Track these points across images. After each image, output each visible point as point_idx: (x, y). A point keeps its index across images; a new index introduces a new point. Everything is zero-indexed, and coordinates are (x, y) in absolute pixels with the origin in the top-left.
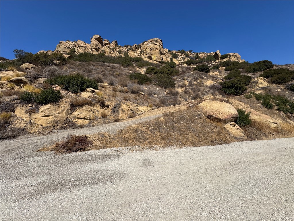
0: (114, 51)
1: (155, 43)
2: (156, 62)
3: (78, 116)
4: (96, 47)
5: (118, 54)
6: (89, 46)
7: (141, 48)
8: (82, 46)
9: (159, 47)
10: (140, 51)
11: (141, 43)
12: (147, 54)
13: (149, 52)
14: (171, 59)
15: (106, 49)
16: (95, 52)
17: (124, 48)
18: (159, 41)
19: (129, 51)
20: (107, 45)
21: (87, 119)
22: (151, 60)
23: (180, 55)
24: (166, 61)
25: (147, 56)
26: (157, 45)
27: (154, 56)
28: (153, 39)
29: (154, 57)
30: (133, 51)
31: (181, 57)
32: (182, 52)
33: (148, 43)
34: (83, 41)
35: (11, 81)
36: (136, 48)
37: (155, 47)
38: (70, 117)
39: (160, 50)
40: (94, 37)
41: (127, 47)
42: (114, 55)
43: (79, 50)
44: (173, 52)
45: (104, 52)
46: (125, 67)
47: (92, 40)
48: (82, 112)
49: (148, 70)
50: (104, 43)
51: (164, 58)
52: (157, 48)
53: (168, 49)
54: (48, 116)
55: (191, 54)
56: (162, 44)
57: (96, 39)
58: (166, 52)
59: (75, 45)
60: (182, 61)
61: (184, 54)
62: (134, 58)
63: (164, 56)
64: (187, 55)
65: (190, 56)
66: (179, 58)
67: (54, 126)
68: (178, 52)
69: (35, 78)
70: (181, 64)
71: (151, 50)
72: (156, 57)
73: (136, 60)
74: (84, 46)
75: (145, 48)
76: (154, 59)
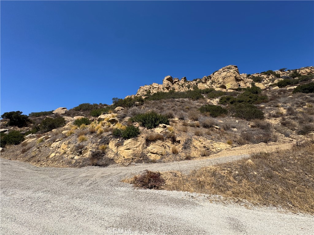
0: (183, 87)
1: (228, 71)
2: (232, 91)
3: (152, 151)
4: (167, 86)
5: (187, 88)
6: (161, 86)
7: (211, 79)
9: (234, 73)
10: (211, 82)
11: (211, 74)
12: (218, 84)
13: (221, 80)
14: (253, 84)
15: (176, 86)
16: (166, 91)
17: (193, 82)
18: (233, 67)
19: (198, 84)
20: (176, 83)
21: (159, 154)
22: (225, 89)
23: (265, 77)
24: (245, 87)
25: (218, 86)
26: (231, 73)
27: (228, 85)
28: (226, 67)
29: (228, 86)
30: (203, 83)
31: (267, 79)
32: (268, 73)
33: (219, 72)
34: (157, 83)
35: (109, 121)
36: (206, 80)
37: (229, 74)
38: (145, 151)
39: (235, 77)
40: (166, 78)
41: (196, 81)
42: (183, 90)
43: (154, 91)
44: (254, 75)
45: (174, 89)
46: (195, 100)
47: (164, 81)
48: (155, 147)
49: (221, 101)
50: (174, 82)
51: (242, 84)
52: (232, 75)
53: (246, 74)
54: (129, 149)
55: (285, 73)
56: (237, 70)
57: (167, 79)
58: (243, 77)
59: (150, 88)
60: (270, 84)
61: (271, 75)
62: (204, 90)
63: (241, 82)
64: (278, 76)
65: (283, 75)
66: (265, 81)
67: (133, 159)
68: (262, 75)
69: (123, 118)
70: (269, 88)
71: (224, 78)
72: (230, 85)
73: (206, 92)
74: (157, 87)
75: (216, 78)
76: (228, 87)
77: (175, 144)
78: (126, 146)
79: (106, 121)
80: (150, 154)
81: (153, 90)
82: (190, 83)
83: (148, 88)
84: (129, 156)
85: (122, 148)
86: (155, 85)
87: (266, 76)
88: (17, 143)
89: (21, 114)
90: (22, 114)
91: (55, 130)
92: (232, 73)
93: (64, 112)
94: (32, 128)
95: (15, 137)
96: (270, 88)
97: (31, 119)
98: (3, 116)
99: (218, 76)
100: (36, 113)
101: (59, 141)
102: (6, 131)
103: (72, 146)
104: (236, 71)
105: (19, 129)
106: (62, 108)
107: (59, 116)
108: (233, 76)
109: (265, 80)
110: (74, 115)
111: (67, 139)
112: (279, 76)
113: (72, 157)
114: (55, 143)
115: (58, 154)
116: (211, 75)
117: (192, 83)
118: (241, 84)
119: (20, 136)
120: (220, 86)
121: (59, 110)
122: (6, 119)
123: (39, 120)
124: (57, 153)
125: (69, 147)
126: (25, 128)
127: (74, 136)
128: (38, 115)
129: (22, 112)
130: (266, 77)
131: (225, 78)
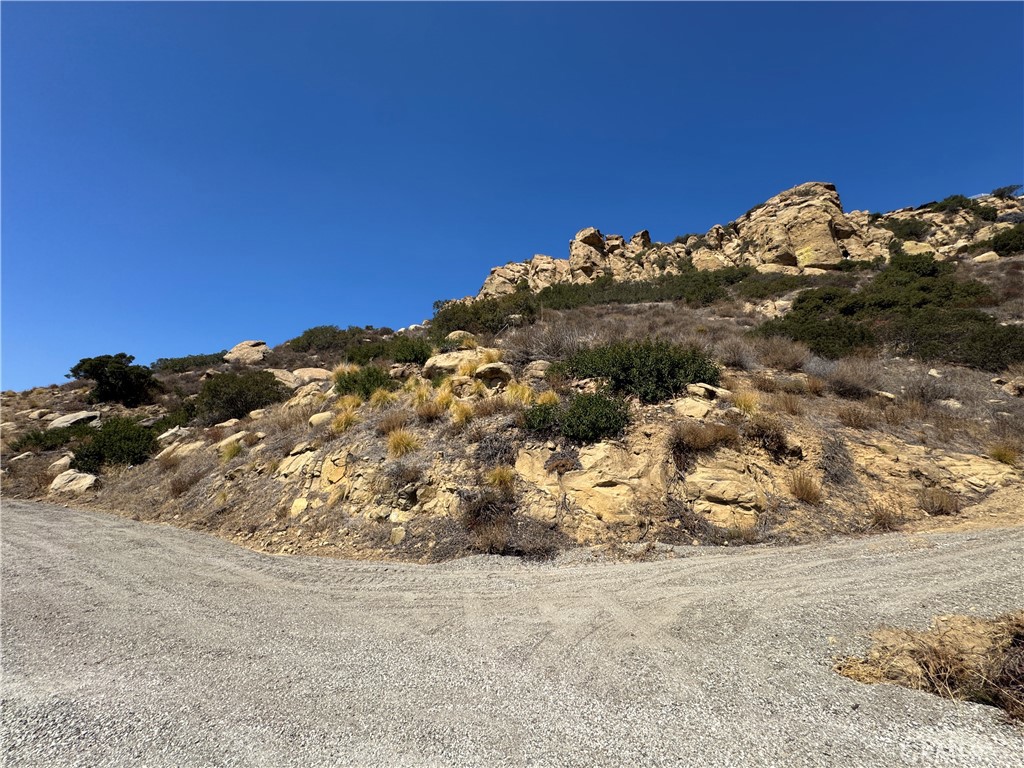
0: (642, 265)
1: (802, 203)
2: (818, 272)
3: (713, 492)
4: (586, 262)
5: (657, 269)
6: (563, 265)
7: (738, 233)
8: (545, 268)
9: (825, 211)
10: (738, 245)
11: (739, 217)
12: (770, 250)
13: (778, 236)
14: (894, 248)
15: (616, 264)
16: (582, 279)
17: (674, 249)
18: (820, 189)
19: (693, 254)
20: (616, 252)
22: (793, 268)
23: (938, 220)
24: (866, 259)
25: (769, 256)
26: (813, 208)
27: (803, 251)
28: (793, 190)
29: (805, 255)
30: (710, 248)
31: (946, 228)
32: (950, 207)
33: (769, 209)
34: (547, 255)
35: (479, 376)
36: (721, 237)
37: (805, 215)
38: (679, 491)
39: (830, 222)
40: (579, 236)
41: (685, 243)
42: (640, 276)
43: (538, 281)
44: (895, 216)
45: (609, 273)
46: (698, 307)
47: (573, 247)
48: (721, 475)
49: (800, 306)
50: (607, 247)
51: (855, 248)
52: (817, 215)
53: (866, 212)
54: (611, 484)
55: (1015, 202)
56: (836, 198)
57: (586, 241)
58: (857, 223)
59: (527, 272)
60: (961, 243)
61: (962, 213)
62: (717, 274)
63: (853, 239)
64: (989, 215)
65: (1010, 211)
66: (940, 236)
67: (642, 525)
68: (925, 212)
69: (523, 363)
70: (956, 258)
71: (788, 228)
72: (812, 254)
73: (726, 278)
74: (550, 267)
75: (760, 230)
76: (803, 261)
77: (787, 461)
78: (595, 473)
79: (466, 377)
80: (707, 503)
81: (535, 277)
82: (663, 250)
83: (519, 272)
84: (621, 513)
85: (580, 483)
86: (542, 261)
87: (942, 217)
88: (139, 459)
89: (131, 365)
90: (133, 363)
91: (259, 413)
92: (818, 208)
93: (258, 356)
94: (168, 408)
95: (129, 439)
96: (963, 258)
97: (161, 379)
98: (75, 371)
99: (764, 224)
100: (171, 360)
101: (307, 450)
102: (94, 418)
103: (370, 471)
104: (833, 202)
105: (126, 413)
106: (253, 342)
107: (246, 368)
108: (821, 220)
109: (939, 232)
110: (291, 365)
111: (337, 443)
112: (992, 215)
113: (382, 514)
114: (290, 458)
115: (316, 503)
116: (740, 220)
117: (670, 250)
118: (853, 247)
119: (144, 435)
120: (777, 257)
121: (242, 351)
122: (85, 381)
123: (184, 382)
124: (312, 496)
125: (359, 475)
126: (147, 407)
127: (362, 435)
128: (179, 365)
129: (133, 358)
130: (942, 221)
131: (792, 227)
